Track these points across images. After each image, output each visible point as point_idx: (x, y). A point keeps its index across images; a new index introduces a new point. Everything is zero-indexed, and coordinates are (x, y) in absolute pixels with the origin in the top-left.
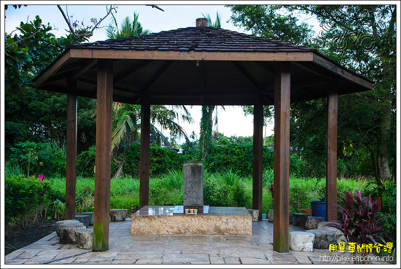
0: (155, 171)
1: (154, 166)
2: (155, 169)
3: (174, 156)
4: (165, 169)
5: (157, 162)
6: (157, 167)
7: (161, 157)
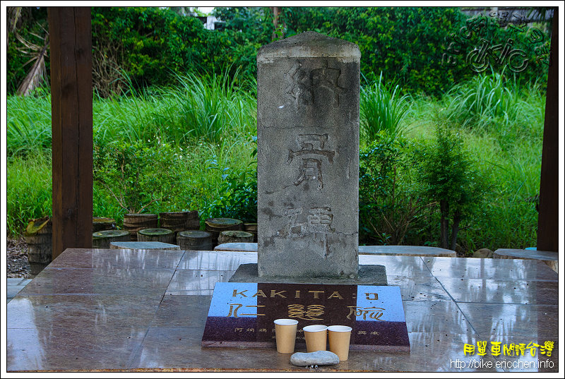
0: (140, 78)
1: (138, 61)
2: (141, 71)
3: (194, 35)
4: (167, 71)
5: (145, 51)
6: (147, 64)
7: (156, 37)
